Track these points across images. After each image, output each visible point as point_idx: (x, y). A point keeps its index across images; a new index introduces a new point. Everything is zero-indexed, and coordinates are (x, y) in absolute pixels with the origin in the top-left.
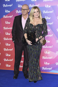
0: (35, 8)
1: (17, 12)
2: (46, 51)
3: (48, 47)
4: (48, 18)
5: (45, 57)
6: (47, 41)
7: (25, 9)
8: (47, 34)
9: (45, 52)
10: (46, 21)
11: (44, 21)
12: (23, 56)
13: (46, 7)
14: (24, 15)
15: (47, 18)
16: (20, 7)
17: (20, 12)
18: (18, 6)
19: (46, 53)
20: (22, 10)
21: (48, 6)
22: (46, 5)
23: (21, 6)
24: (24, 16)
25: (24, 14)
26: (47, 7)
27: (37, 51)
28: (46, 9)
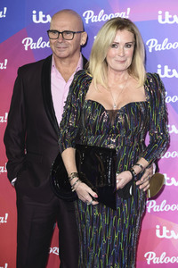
0: (121, 24)
1: (29, 43)
2: (164, 228)
3: (171, 208)
4: (170, 73)
5: (158, 255)
6: (166, 178)
7: (67, 32)
8: (168, 146)
9: (158, 232)
10: (162, 87)
11: (155, 85)
12: (55, 250)
13: (160, 21)
14: (62, 59)
15: (166, 75)
16: (41, 20)
17: (41, 44)
18: (34, 17)
19: (164, 235)
20: (51, 35)
21: (171, 19)
22: (163, 15)
23: (45, 19)
24: (64, 65)
25: (65, 53)
26: (167, 21)
27: (123, 225)
28: (161, 32)
